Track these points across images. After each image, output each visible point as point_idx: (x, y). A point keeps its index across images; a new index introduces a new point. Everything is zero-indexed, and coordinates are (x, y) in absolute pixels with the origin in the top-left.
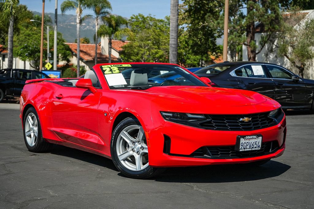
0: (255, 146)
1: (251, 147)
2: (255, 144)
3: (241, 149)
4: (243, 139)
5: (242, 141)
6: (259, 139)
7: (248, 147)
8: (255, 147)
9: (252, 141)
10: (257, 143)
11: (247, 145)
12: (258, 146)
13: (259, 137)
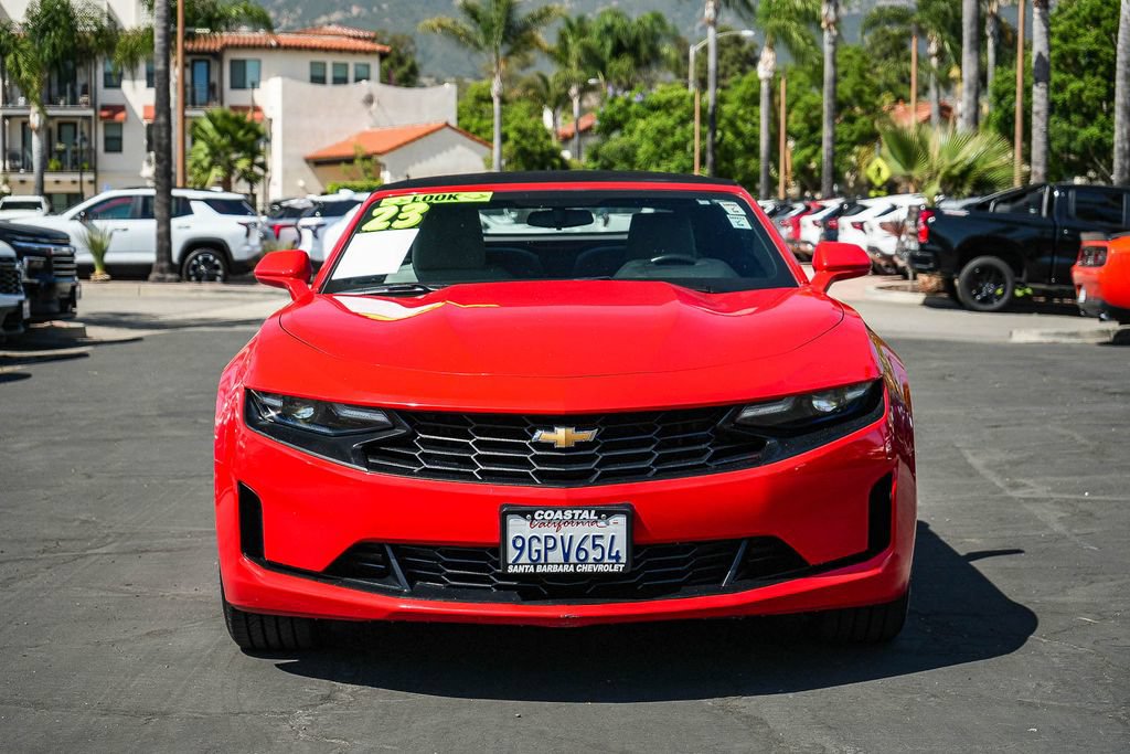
0: (597, 554)
1: (573, 559)
2: (595, 546)
3: (514, 563)
4: (522, 521)
5: (517, 527)
6: (612, 527)
7: (556, 556)
8: (597, 562)
9: (577, 532)
10: (606, 543)
11: (546, 549)
12: (610, 557)
13: (608, 517)
